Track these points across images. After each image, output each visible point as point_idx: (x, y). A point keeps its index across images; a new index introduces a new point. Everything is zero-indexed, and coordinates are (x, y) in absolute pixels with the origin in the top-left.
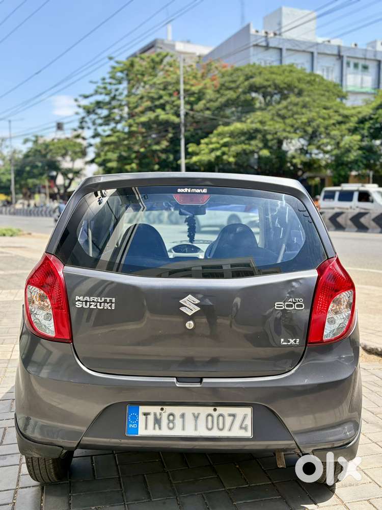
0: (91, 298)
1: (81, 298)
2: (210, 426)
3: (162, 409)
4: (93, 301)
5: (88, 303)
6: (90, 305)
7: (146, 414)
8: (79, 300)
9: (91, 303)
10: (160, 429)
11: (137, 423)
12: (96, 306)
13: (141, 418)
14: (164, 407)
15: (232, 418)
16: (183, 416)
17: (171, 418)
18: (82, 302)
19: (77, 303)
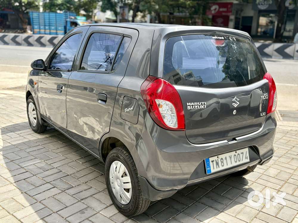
0: (195, 103)
1: (190, 104)
2: (236, 161)
3: (218, 157)
4: (196, 105)
5: (193, 106)
6: (195, 107)
7: (213, 161)
8: (189, 105)
9: (195, 106)
10: (219, 167)
11: (210, 167)
12: (197, 107)
13: (211, 164)
14: (218, 156)
15: (242, 154)
16: (226, 158)
17: (222, 160)
18: (190, 106)
19: (188, 107)
